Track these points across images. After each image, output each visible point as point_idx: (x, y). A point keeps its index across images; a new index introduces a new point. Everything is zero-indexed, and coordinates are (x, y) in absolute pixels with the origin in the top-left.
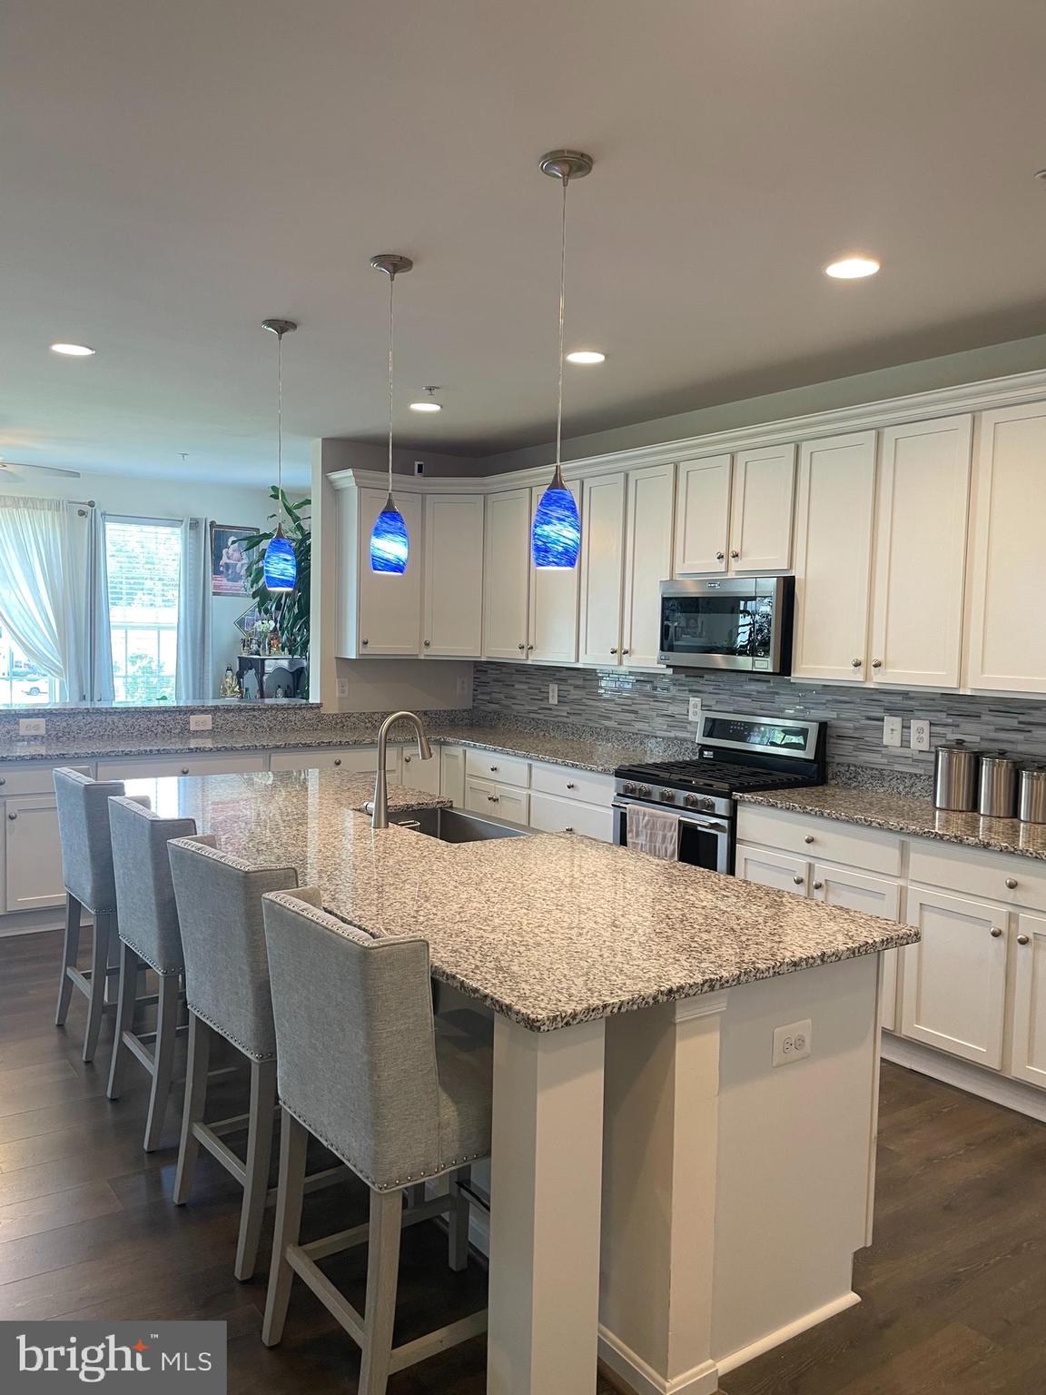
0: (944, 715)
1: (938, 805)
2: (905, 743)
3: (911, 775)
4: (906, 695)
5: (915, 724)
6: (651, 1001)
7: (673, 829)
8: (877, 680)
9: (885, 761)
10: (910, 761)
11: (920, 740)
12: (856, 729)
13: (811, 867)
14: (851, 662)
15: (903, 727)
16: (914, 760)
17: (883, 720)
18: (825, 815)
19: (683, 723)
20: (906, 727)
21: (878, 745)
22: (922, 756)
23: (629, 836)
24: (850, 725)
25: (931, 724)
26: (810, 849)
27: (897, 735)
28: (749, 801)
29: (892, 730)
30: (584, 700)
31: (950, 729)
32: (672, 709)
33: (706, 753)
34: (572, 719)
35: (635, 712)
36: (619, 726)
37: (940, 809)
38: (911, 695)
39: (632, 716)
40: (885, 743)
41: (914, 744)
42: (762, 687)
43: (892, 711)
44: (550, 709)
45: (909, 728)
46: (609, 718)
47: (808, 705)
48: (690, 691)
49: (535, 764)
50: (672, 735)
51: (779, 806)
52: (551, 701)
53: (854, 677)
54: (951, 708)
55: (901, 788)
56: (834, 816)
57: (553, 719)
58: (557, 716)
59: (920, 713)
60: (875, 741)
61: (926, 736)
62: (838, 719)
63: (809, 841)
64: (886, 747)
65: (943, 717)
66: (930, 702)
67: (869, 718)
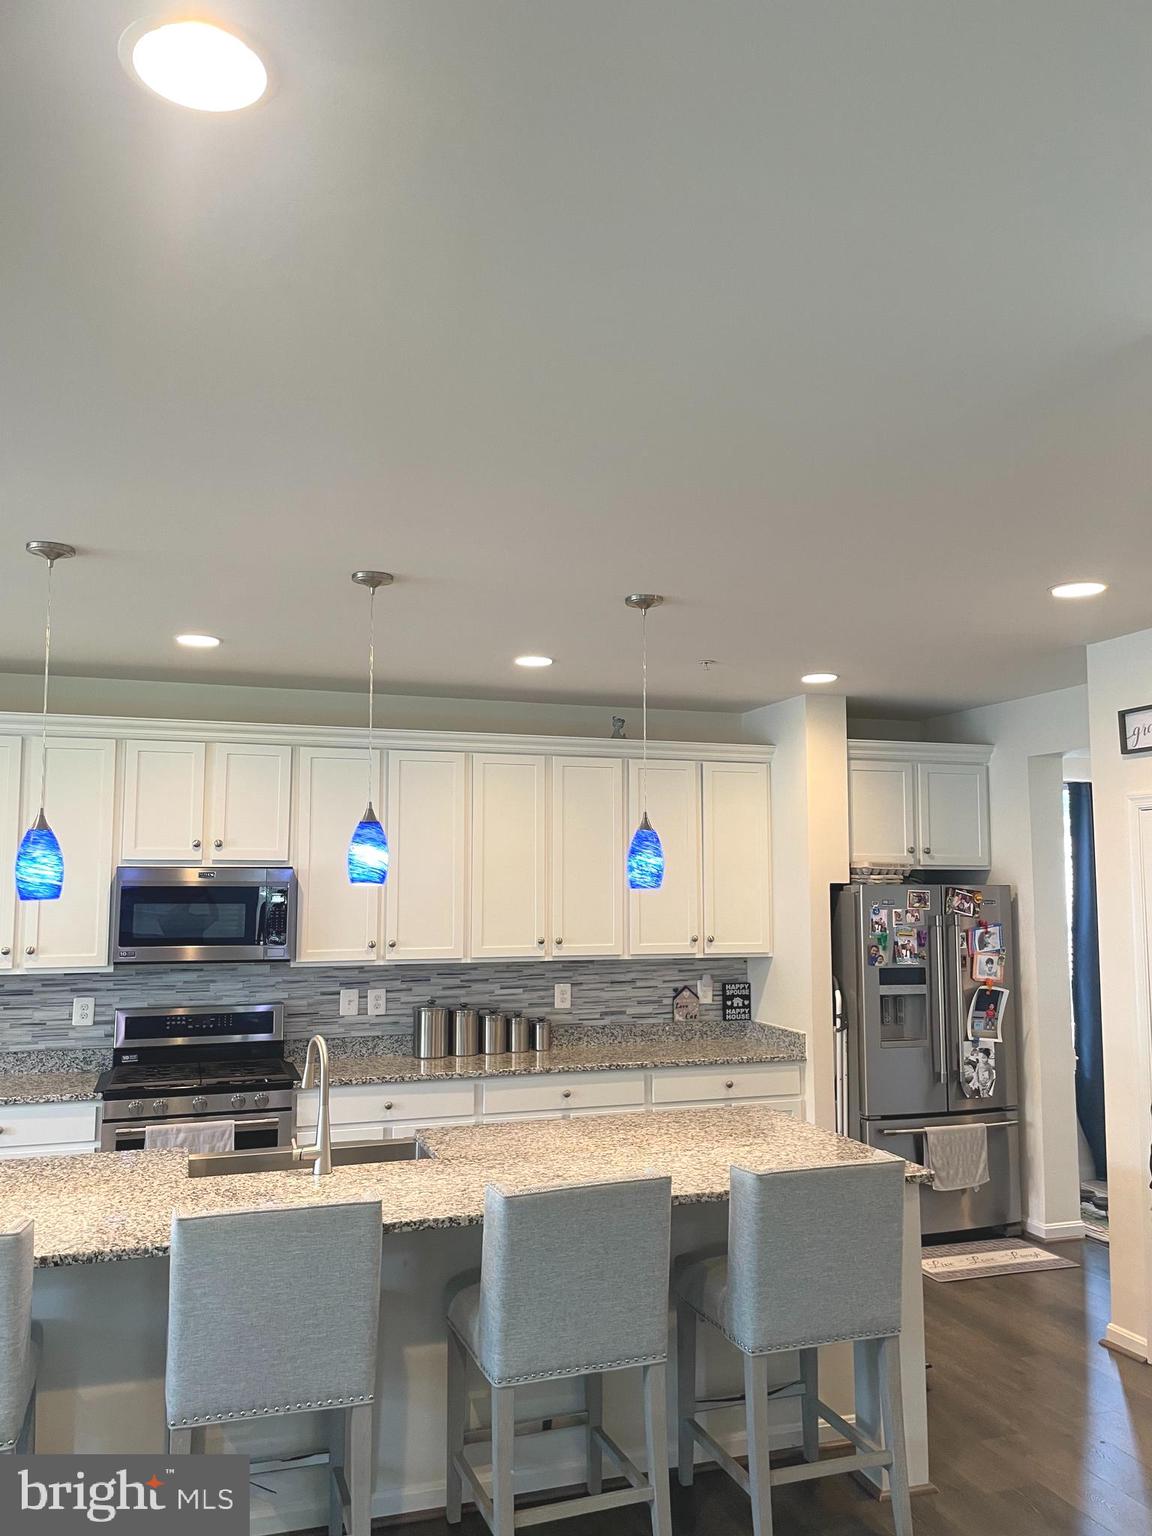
3: (374, 1038)
4: (361, 969)
5: (371, 994)
8: (390, 957)
9: (342, 1030)
10: (367, 1026)
11: (377, 1006)
12: (309, 1005)
13: (387, 1131)
14: (367, 943)
15: (360, 997)
16: (373, 1025)
17: (339, 993)
19: (63, 1030)
20: (363, 997)
21: (334, 1017)
22: (379, 1020)
24: (304, 1002)
25: (387, 991)
26: (389, 1115)
27: (354, 1005)
29: (350, 1001)
31: (404, 993)
32: (36, 1016)
38: (366, 969)
40: (341, 1014)
41: (371, 1011)
42: (191, 975)
43: (348, 985)
45: (366, 997)
48: (73, 991)
50: (41, 1047)
51: (354, 1082)
53: (357, 957)
54: (403, 976)
59: (376, 983)
60: (331, 1013)
61: (382, 1002)
62: (290, 998)
63: (389, 1108)
64: (343, 1017)
65: (398, 984)
66: (386, 973)
67: (323, 994)
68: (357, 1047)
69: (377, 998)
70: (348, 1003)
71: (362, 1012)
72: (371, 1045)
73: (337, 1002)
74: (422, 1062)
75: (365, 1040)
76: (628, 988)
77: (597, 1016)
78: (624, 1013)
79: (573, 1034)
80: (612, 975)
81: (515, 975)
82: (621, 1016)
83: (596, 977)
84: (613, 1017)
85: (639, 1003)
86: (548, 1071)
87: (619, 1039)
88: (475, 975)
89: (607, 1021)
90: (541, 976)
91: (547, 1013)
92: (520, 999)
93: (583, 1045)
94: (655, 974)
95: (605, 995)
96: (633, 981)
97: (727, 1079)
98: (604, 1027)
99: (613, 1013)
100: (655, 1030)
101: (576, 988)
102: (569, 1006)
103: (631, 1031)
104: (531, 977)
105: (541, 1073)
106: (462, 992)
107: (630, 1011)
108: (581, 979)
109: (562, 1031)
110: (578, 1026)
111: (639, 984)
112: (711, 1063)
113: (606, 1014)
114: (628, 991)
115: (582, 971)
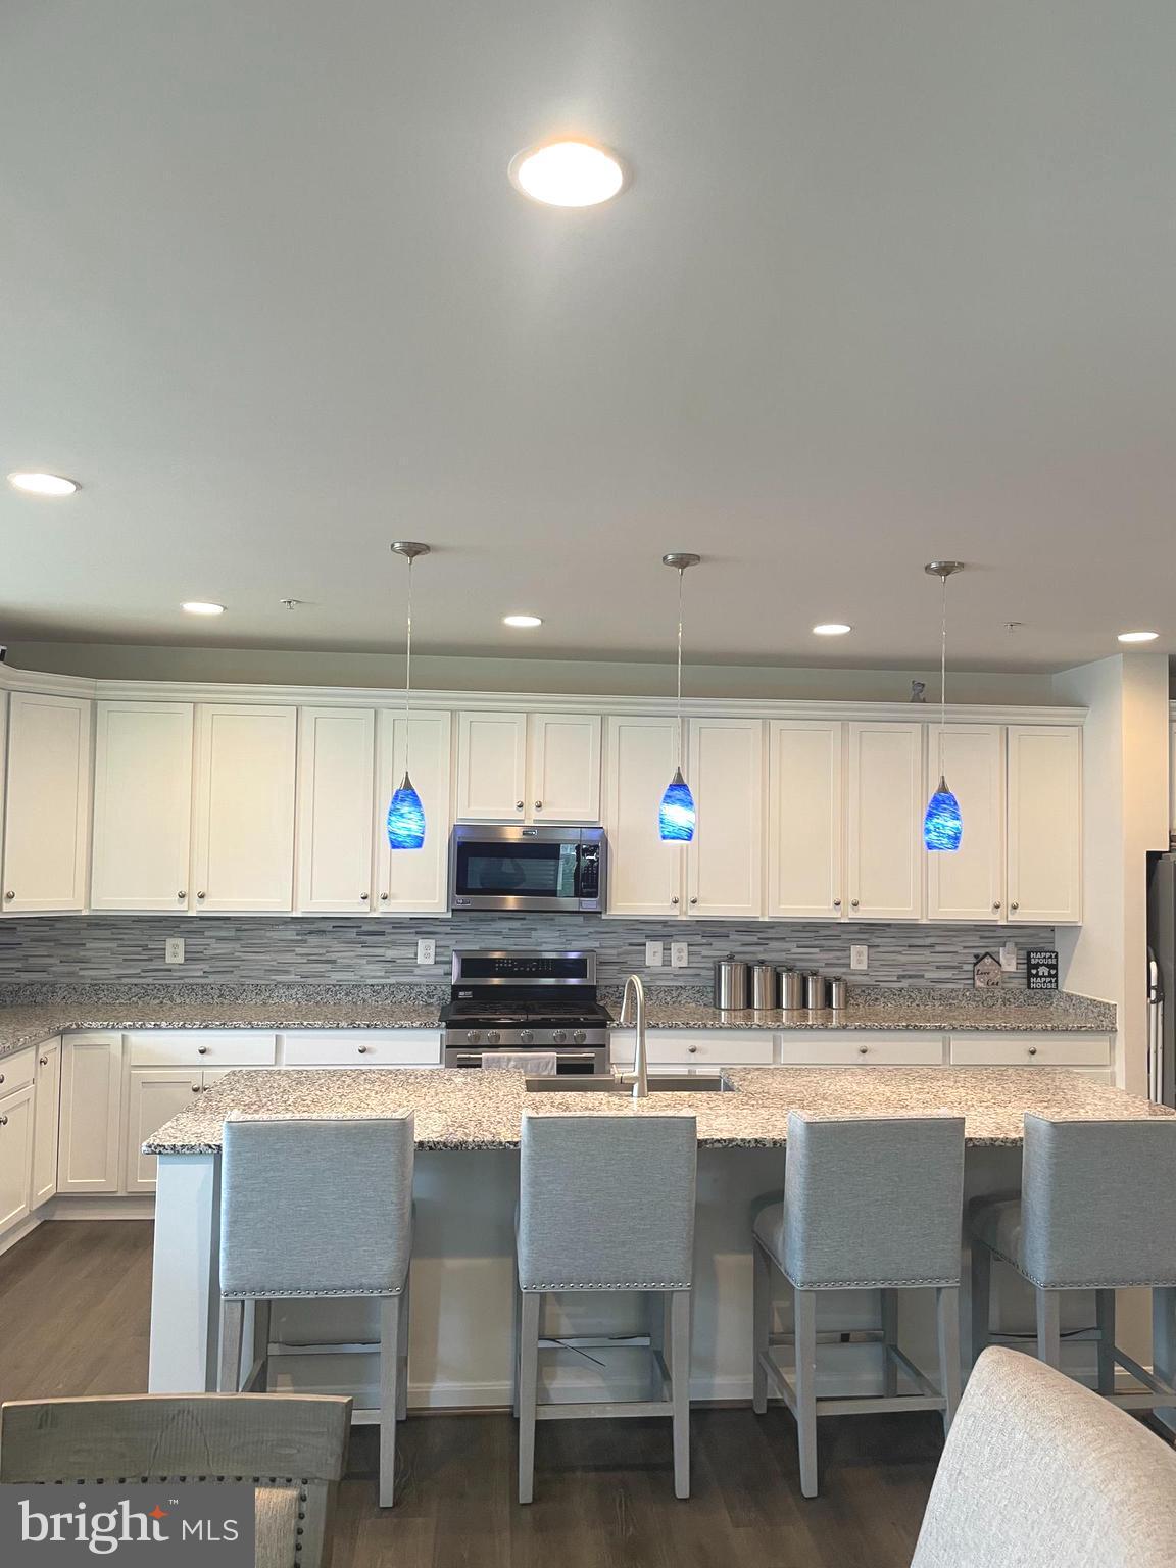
0: (700, 937)
1: (723, 1007)
3: (677, 988)
4: (664, 923)
5: (674, 946)
7: (550, 1066)
8: (692, 913)
9: (648, 979)
10: (674, 976)
11: (680, 959)
12: (618, 955)
14: (673, 900)
15: (664, 949)
17: (645, 945)
19: (411, 966)
20: (667, 949)
21: (642, 966)
22: (681, 972)
24: (614, 952)
25: (689, 945)
26: (693, 1058)
27: (659, 956)
28: (628, 1027)
29: (655, 953)
30: (237, 954)
31: (704, 947)
32: (390, 954)
33: (461, 994)
34: (211, 979)
35: (333, 962)
36: (303, 980)
38: (670, 923)
39: (329, 966)
40: (647, 964)
41: (675, 963)
42: (516, 924)
43: (654, 937)
44: (170, 970)
45: (670, 949)
46: (287, 972)
47: (569, 938)
48: (417, 933)
49: (284, 1034)
50: (392, 980)
52: (169, 959)
53: (671, 911)
54: (705, 932)
57: (175, 982)
58: (181, 978)
59: (677, 938)
61: (685, 955)
62: (602, 948)
63: (693, 1051)
64: (649, 967)
65: (699, 939)
66: (689, 928)
67: (631, 945)
68: (662, 995)
69: (680, 951)
70: (653, 953)
71: (666, 963)
72: (675, 994)
73: (644, 953)
74: (723, 1013)
75: (669, 990)
76: (927, 952)
77: (895, 979)
78: (922, 976)
79: (869, 994)
80: (913, 940)
81: (812, 934)
82: (921, 980)
83: (893, 940)
84: (910, 980)
85: (938, 967)
86: (845, 1028)
87: (917, 1002)
88: (771, 933)
89: (905, 983)
90: (837, 937)
91: (844, 973)
92: (816, 958)
93: (879, 1006)
94: (955, 939)
95: (903, 958)
96: (932, 946)
97: (1032, 1045)
98: (901, 990)
99: (910, 977)
100: (954, 995)
101: (873, 950)
102: (865, 968)
103: (929, 995)
104: (827, 938)
105: (837, 1029)
106: (760, 949)
107: (928, 975)
108: (877, 941)
109: (858, 991)
110: (875, 987)
111: (938, 949)
112: (1013, 1029)
113: (904, 977)
114: (926, 956)
115: (878, 933)
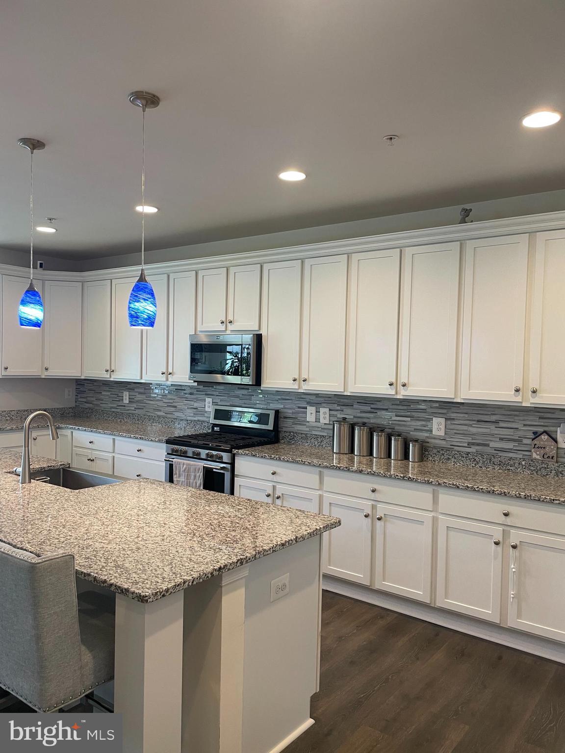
0: (336, 405)
1: (335, 451)
2: (317, 420)
3: (321, 436)
4: (317, 395)
5: (322, 410)
6: (210, 576)
7: (200, 471)
8: (305, 388)
9: (308, 429)
10: (320, 429)
11: (325, 418)
12: (293, 413)
13: (274, 487)
14: (292, 379)
15: (316, 412)
16: (322, 429)
17: (307, 408)
18: (282, 459)
19: (203, 412)
20: (318, 412)
21: (304, 421)
22: (326, 427)
23: (174, 476)
24: (290, 411)
25: (330, 410)
26: (274, 478)
27: (314, 415)
28: (242, 454)
29: (311, 413)
30: (145, 401)
31: (339, 412)
32: (196, 405)
33: (215, 428)
34: (137, 412)
35: (175, 407)
36: (165, 415)
37: (336, 453)
38: (320, 395)
39: (173, 409)
40: (307, 420)
41: (322, 421)
42: (245, 392)
43: (310, 404)
44: (124, 406)
45: (319, 412)
46: (160, 411)
47: (269, 401)
48: (206, 394)
49: (116, 438)
50: (196, 419)
51: (258, 456)
52: (125, 402)
53: (293, 386)
54: (339, 402)
55: (316, 443)
56: (286, 460)
57: (126, 412)
58: (128, 410)
59: (324, 405)
60: (303, 419)
61: (327, 416)
62: (285, 408)
63: (273, 474)
64: (308, 422)
65: (336, 407)
66: (330, 399)
67: (299, 407)
68: (313, 440)
69: (325, 413)
72: (320, 440)
73: (306, 413)
75: (317, 437)
78: (488, 445)
80: (480, 416)
82: (486, 448)
83: (466, 416)
84: (477, 447)
85: (501, 439)
88: (379, 405)
89: (473, 449)
90: (424, 411)
91: (427, 437)
92: (410, 426)
93: (451, 464)
94: (516, 418)
95: (474, 430)
96: (496, 422)
97: (507, 508)
98: (468, 453)
100: (512, 462)
101: (449, 422)
102: (443, 435)
104: (417, 411)
106: (372, 415)
107: (492, 444)
108: (453, 415)
113: (473, 444)
114: (492, 429)
